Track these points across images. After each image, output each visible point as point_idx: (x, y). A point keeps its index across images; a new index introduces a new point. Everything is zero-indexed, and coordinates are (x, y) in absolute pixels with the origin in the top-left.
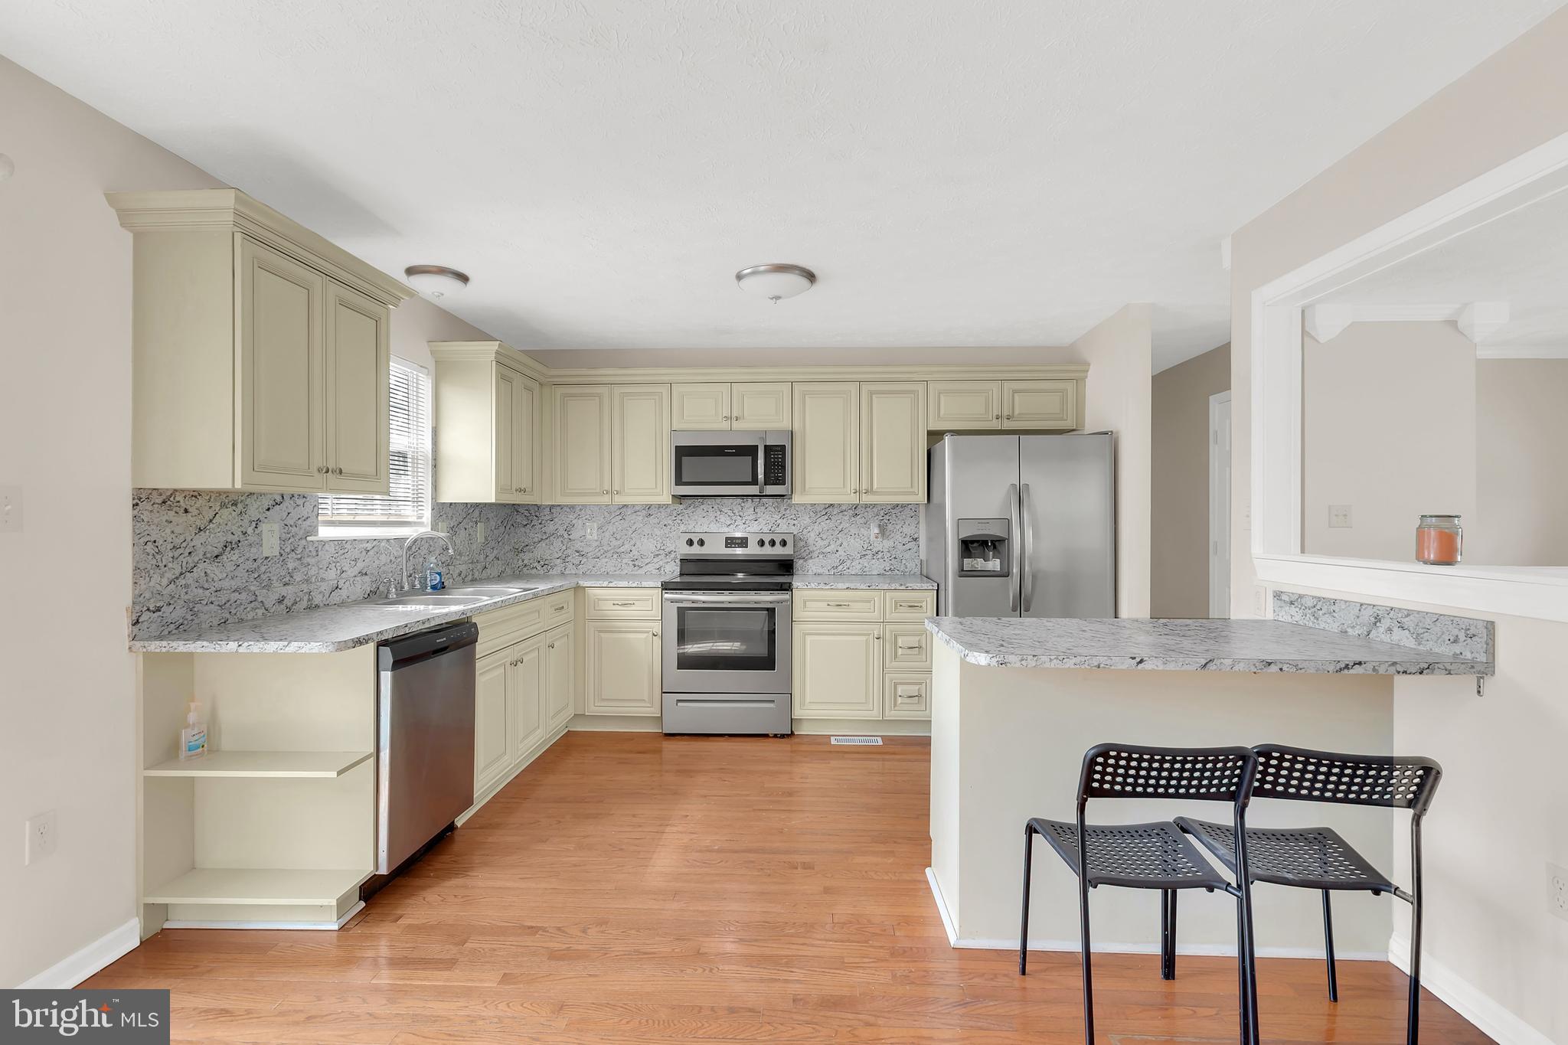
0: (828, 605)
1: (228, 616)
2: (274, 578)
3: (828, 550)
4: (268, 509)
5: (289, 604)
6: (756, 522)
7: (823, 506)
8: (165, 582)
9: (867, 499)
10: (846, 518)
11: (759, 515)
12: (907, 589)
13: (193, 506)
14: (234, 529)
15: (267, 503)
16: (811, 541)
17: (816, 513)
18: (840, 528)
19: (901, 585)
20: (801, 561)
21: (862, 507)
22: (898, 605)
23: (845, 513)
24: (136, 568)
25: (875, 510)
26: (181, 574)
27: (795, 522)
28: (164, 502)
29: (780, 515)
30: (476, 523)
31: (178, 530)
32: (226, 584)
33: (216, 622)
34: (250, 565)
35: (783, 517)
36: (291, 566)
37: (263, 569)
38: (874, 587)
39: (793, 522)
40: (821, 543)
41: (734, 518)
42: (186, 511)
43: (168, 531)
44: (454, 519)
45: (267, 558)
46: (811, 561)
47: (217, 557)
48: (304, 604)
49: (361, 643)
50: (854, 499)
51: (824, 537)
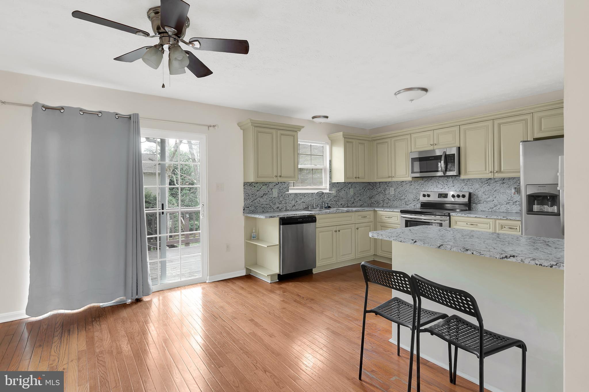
0: (467, 224)
1: (264, 210)
2: (277, 202)
3: (488, 200)
4: (275, 186)
5: (280, 209)
6: (453, 187)
7: (486, 180)
8: (250, 202)
9: (497, 175)
10: (498, 185)
11: (455, 184)
12: (507, 219)
13: (256, 185)
14: (266, 190)
15: (274, 184)
16: (480, 196)
17: (482, 182)
18: (495, 189)
19: (504, 217)
20: (474, 205)
21: (507, 179)
22: (502, 227)
23: (498, 182)
24: (244, 199)
25: (515, 180)
26: (254, 200)
27: (472, 187)
28: (250, 185)
29: (464, 184)
30: (350, 188)
31: (253, 191)
32: (264, 203)
33: (261, 211)
34: (270, 199)
35: (466, 185)
36: (281, 199)
37: (273, 200)
38: (489, 217)
39: (471, 187)
40: (484, 196)
41: (444, 185)
42: (255, 187)
43: (251, 191)
44: (339, 187)
45: (274, 197)
46: (479, 205)
47: (262, 197)
48: (285, 209)
49: (272, 217)
50: (491, 176)
51: (486, 194)
